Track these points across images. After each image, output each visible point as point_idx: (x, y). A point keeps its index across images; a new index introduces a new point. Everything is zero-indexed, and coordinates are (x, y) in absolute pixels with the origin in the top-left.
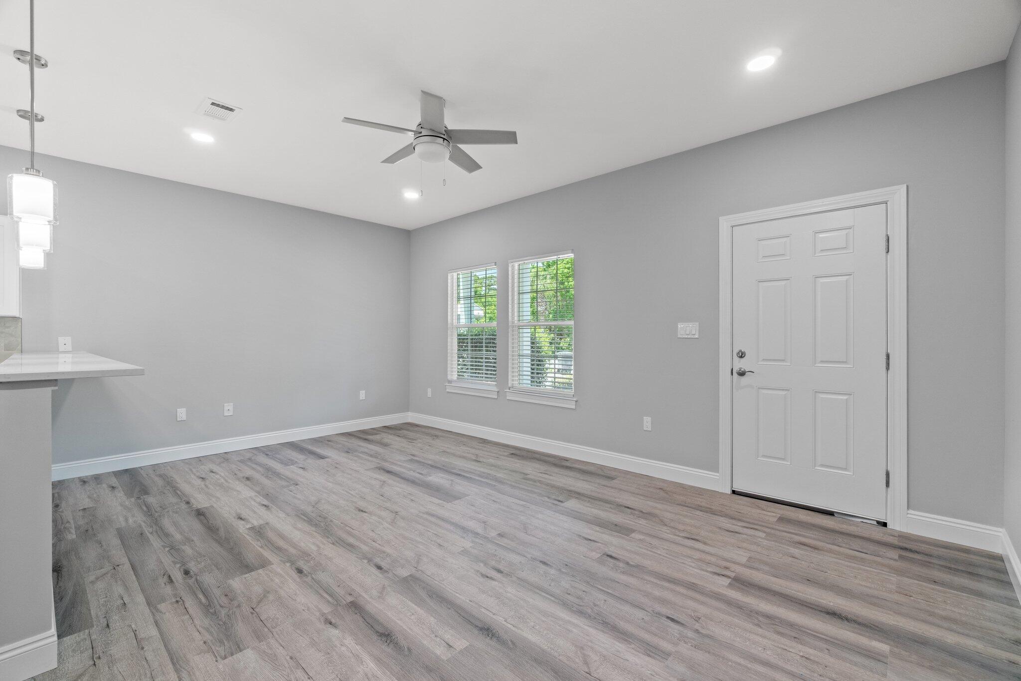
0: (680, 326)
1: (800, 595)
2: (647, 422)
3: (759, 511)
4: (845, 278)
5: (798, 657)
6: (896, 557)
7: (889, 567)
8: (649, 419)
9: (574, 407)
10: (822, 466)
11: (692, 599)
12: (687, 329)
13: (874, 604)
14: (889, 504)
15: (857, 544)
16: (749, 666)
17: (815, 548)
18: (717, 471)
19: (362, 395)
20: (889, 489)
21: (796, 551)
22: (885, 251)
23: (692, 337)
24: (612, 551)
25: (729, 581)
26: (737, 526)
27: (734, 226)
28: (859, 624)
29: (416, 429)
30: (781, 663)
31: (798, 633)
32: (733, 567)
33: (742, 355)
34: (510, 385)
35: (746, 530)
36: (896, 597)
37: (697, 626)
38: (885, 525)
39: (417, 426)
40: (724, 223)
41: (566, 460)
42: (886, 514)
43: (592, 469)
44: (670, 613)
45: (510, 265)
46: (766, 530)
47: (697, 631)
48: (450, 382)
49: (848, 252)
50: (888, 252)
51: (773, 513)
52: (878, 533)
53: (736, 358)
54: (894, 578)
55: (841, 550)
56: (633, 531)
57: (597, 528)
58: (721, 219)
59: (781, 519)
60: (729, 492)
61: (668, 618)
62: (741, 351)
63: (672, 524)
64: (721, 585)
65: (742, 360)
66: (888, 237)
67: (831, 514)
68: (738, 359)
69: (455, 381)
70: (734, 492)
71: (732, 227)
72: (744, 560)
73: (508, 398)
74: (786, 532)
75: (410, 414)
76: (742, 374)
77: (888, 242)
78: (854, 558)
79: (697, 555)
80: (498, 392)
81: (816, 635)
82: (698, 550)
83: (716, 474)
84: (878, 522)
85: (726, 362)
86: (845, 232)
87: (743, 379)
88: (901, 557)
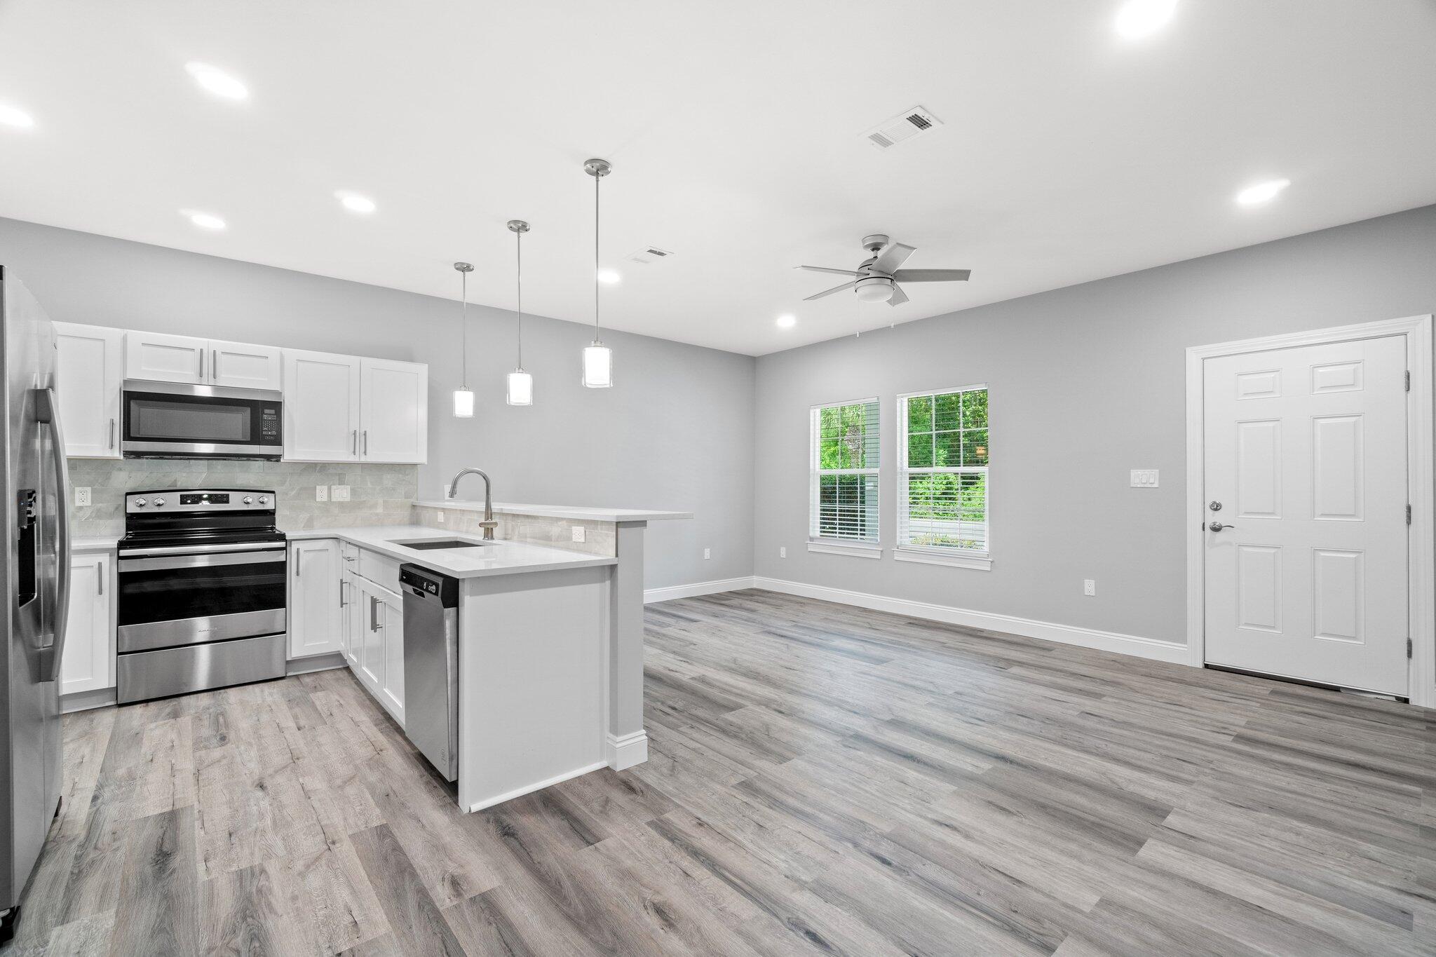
0: (1134, 473)
1: (1316, 751)
2: (1090, 587)
3: (1244, 684)
4: (1353, 419)
5: (1326, 791)
6: (1424, 728)
7: (1415, 735)
8: (1092, 582)
9: (989, 569)
10: (1323, 634)
11: (1198, 748)
12: (1144, 477)
13: (1401, 761)
14: (1411, 680)
15: (1371, 716)
16: (1277, 793)
17: (1324, 718)
18: (1185, 642)
19: (707, 553)
20: (1412, 661)
21: (1301, 719)
22: (1404, 389)
23: (1150, 486)
24: (1088, 709)
25: (1232, 738)
26: (1224, 696)
27: (1205, 358)
28: (1387, 773)
29: (770, 595)
30: (1308, 793)
31: (1322, 776)
32: (1233, 728)
33: (1216, 507)
34: (898, 543)
35: (1234, 700)
36: (1425, 757)
37: (1211, 766)
38: (1406, 701)
39: (768, 592)
40: (1193, 356)
41: (982, 631)
42: (1408, 689)
43: (1015, 640)
44: (1178, 756)
45: (898, 400)
46: (1260, 700)
47: (1212, 769)
48: (812, 539)
49: (1357, 389)
50: (1408, 389)
51: (1264, 688)
52: (1400, 708)
53: (1209, 512)
54: (1423, 744)
55: (1355, 720)
56: (1104, 696)
57: (1061, 692)
58: (1188, 350)
59: (1274, 692)
60: (1201, 666)
61: (1178, 759)
62: (1215, 503)
63: (1144, 691)
64: (1226, 740)
65: (1217, 513)
66: (1409, 373)
67: (1336, 689)
68: (1211, 512)
69: (817, 538)
70: (1207, 666)
71: (1203, 359)
72: (1243, 723)
73: (896, 558)
74: (1283, 703)
75: (755, 578)
76: (1216, 529)
77: (1409, 379)
78: (1373, 727)
79: (1188, 717)
80: (882, 551)
81: (1340, 778)
82: (1187, 713)
83: (1183, 645)
84: (1397, 698)
85: (1195, 515)
86: (1353, 367)
87: (1218, 534)
88: (1428, 728)
